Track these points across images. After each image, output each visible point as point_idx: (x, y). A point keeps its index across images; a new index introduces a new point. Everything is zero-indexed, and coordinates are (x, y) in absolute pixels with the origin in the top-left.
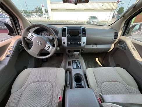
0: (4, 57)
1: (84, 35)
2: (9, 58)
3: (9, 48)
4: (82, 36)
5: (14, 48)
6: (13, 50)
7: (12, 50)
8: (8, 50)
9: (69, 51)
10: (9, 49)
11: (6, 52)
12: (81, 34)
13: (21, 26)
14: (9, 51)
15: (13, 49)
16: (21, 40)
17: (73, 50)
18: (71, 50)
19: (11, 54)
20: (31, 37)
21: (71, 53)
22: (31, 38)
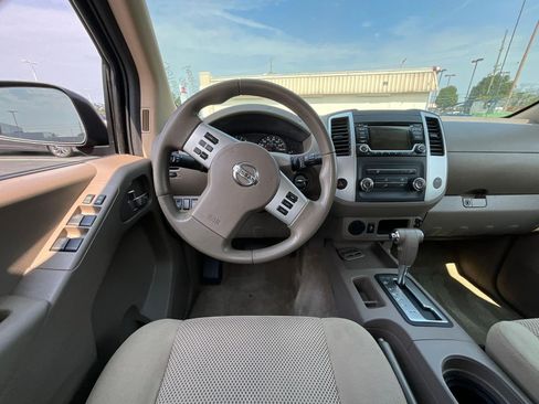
0: (44, 252)
1: (438, 149)
2: (70, 260)
3: (79, 202)
4: (429, 153)
5: (103, 206)
6: (99, 215)
7: (92, 213)
8: (75, 214)
9: (356, 228)
10: (79, 210)
11: (62, 225)
12: (423, 141)
13: (147, 112)
14: (78, 217)
15: (97, 209)
16: (150, 166)
17: (376, 221)
18: (366, 221)
19: (86, 237)
20: (202, 143)
21: (364, 235)
22: (203, 149)
